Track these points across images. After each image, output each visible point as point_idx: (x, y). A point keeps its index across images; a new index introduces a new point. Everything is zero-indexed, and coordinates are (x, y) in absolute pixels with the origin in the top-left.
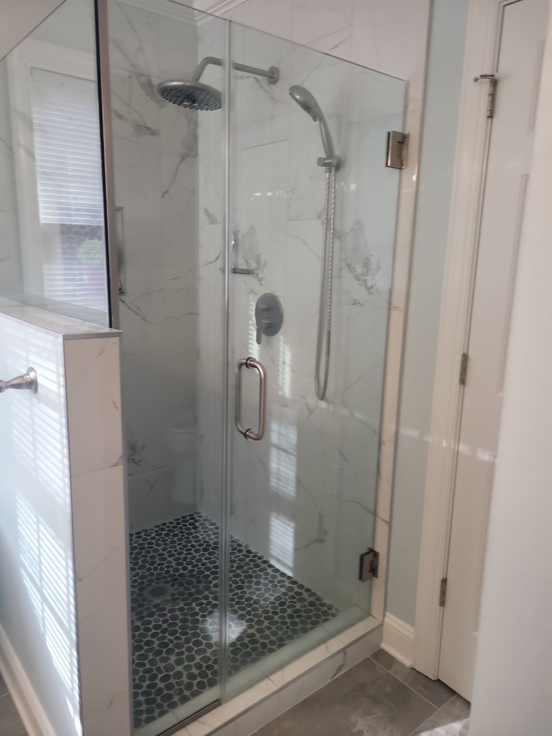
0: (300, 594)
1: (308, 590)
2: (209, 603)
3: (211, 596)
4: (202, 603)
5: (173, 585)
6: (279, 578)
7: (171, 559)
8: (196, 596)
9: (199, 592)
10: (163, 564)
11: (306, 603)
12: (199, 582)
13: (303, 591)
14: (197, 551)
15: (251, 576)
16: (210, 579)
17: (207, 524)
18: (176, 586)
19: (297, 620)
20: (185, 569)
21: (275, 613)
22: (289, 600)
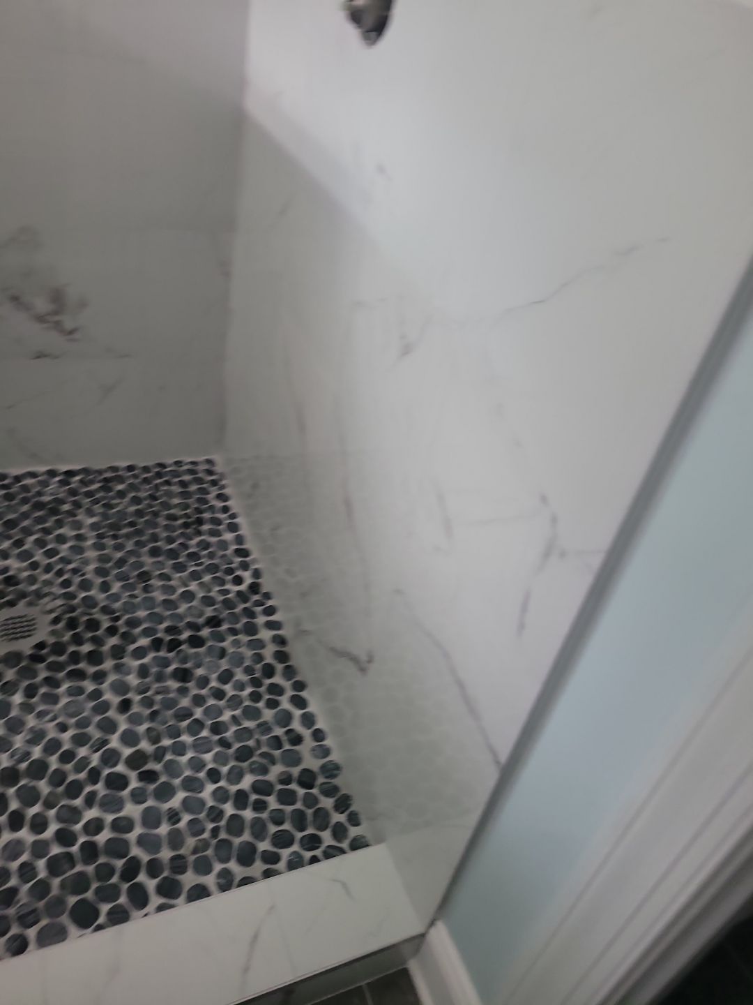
0: (297, 740)
1: (318, 735)
2: (97, 694)
3: (112, 678)
4: (80, 691)
5: (56, 621)
6: (278, 679)
7: (92, 554)
8: (81, 665)
9: (95, 658)
10: (69, 562)
11: (295, 771)
12: (112, 631)
13: (306, 733)
14: (155, 552)
15: (223, 653)
16: (138, 630)
17: (214, 492)
18: (60, 625)
19: (248, 814)
20: (105, 587)
21: (214, 775)
22: (264, 749)
